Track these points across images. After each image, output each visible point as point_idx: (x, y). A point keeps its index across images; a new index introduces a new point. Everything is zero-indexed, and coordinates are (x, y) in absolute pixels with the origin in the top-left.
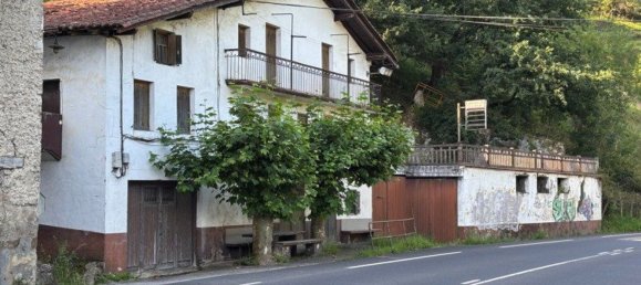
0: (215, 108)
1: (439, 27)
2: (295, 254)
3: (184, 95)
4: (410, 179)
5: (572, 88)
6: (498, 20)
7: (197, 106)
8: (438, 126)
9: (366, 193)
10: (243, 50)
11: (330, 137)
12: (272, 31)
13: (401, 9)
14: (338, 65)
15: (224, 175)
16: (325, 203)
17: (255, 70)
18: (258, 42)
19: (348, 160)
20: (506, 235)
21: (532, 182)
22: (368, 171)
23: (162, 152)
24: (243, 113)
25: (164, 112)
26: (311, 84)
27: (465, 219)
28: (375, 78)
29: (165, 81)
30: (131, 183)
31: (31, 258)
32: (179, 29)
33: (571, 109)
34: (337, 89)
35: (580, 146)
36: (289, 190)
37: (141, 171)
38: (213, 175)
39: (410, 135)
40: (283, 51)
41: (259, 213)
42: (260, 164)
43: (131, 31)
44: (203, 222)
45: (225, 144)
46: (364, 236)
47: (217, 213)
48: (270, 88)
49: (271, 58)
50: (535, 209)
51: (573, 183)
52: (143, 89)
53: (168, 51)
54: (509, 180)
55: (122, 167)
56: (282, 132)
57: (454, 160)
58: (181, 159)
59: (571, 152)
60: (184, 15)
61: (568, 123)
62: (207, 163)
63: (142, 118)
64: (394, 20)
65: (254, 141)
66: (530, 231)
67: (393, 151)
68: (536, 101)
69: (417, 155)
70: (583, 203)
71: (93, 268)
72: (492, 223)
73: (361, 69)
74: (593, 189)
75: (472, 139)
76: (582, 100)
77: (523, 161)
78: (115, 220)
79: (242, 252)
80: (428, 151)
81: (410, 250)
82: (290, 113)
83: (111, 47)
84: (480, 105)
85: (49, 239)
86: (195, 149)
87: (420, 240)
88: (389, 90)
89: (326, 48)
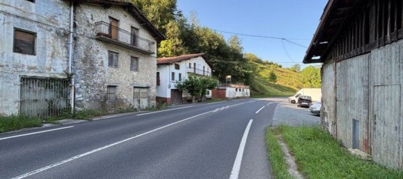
0: (185, 77)
1: (223, 63)
2: (199, 101)
3: (180, 75)
4: (218, 89)
5: (245, 74)
6: (233, 62)
7: (182, 77)
8: (223, 80)
9: (210, 91)
10: (190, 67)
11: (205, 82)
12: (195, 64)
13: (217, 60)
14: (206, 70)
15: (187, 88)
16: (204, 93)
17: (192, 71)
18: (192, 66)
19: (207, 86)
20: (234, 98)
21: (238, 90)
22: (211, 88)
23: (176, 84)
24: (190, 78)
25: (177, 78)
26: (201, 73)
27: (227, 96)
28: (212, 72)
29: (177, 72)
30: (172, 90)
31: (155, 102)
32: (179, 64)
33: (245, 77)
34: (206, 74)
35: (246, 84)
36: (198, 91)
37: (173, 87)
38: (185, 88)
39: (218, 82)
40: (197, 67)
41: (193, 95)
42: (193, 87)
43: (171, 64)
44: (183, 96)
45: (187, 83)
46: (210, 99)
47: (185, 95)
48: (194, 74)
49: (195, 69)
50: (239, 94)
51: (245, 90)
52: (173, 74)
53: (177, 67)
54: (234, 89)
55: (170, 87)
56: (197, 81)
57: (225, 86)
58: (179, 85)
59: (245, 85)
60: (180, 61)
61: (245, 80)
62: (184, 86)
63: (173, 79)
64: (215, 62)
65: (192, 82)
66: (238, 98)
67: (215, 84)
68: (239, 76)
69: (219, 86)
70: (247, 93)
71: (165, 104)
72: (232, 96)
73: (210, 70)
74: (249, 91)
75: (228, 82)
76: (247, 76)
77: (237, 86)
78: (168, 95)
79: (190, 101)
80: (221, 84)
81: (218, 101)
82: (198, 78)
83: (168, 67)
84: (229, 77)
85: (158, 99)
86: (182, 84)
87: (219, 99)
88: (215, 74)
89: (204, 67)
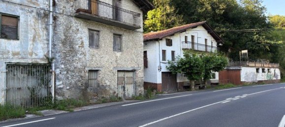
0: (180, 55)
1: (234, 33)
2: (200, 88)
3: (173, 53)
4: (228, 70)
5: (271, 46)
6: (249, 30)
7: (176, 55)
8: (235, 57)
9: (217, 74)
10: (186, 42)
11: (208, 61)
12: (193, 37)
13: (224, 29)
14: (209, 43)
15: (183, 70)
16: (207, 76)
17: (189, 46)
18: (189, 39)
19: (212, 66)
20: (254, 83)
21: (260, 70)
22: (218, 68)
23: (169, 66)
24: (187, 56)
25: (169, 57)
26: (203, 49)
27: (243, 79)
28: (218, 46)
29: (169, 50)
30: (162, 72)
31: (142, 89)
32: (171, 38)
33: (271, 51)
34: (209, 49)
35: (274, 61)
36: (198, 74)
37: (164, 70)
38: (180, 70)
39: (228, 59)
40: (196, 41)
41: (191, 79)
42: (191, 68)
43: (161, 39)
44: (178, 81)
45: (182, 63)
46: (217, 84)
47: (181, 79)
48: (193, 50)
49: (193, 43)
50: (262, 77)
51: (272, 70)
52: (164, 52)
53: (169, 43)
54: (254, 70)
55: (160, 69)
56: (196, 60)
57: (239, 65)
58: (173, 67)
59: (271, 62)
60: (173, 35)
61: (270, 55)
62: (179, 68)
63: (164, 58)
64: (223, 32)
65: (189, 62)
66: (260, 82)
67: (224, 63)
68: (261, 50)
69: (230, 65)
70: (275, 75)
71: (155, 91)
72: (250, 80)
73: (215, 44)
74: (278, 71)
75: (244, 60)
76: (274, 49)
77: (258, 65)
78: (159, 80)
79: (187, 88)
80: (232, 63)
81: (229, 87)
82: (198, 56)
83: (157, 43)
84: (246, 51)
85: (146, 84)
86: (176, 64)
87: (231, 85)
88: (222, 49)
89: (206, 40)
